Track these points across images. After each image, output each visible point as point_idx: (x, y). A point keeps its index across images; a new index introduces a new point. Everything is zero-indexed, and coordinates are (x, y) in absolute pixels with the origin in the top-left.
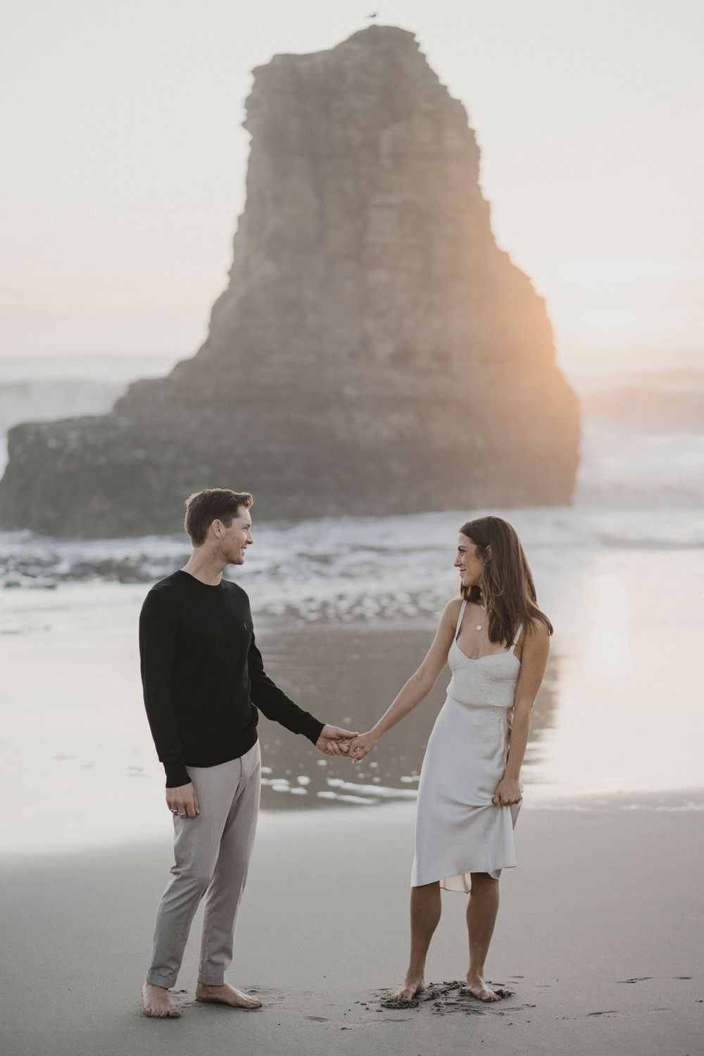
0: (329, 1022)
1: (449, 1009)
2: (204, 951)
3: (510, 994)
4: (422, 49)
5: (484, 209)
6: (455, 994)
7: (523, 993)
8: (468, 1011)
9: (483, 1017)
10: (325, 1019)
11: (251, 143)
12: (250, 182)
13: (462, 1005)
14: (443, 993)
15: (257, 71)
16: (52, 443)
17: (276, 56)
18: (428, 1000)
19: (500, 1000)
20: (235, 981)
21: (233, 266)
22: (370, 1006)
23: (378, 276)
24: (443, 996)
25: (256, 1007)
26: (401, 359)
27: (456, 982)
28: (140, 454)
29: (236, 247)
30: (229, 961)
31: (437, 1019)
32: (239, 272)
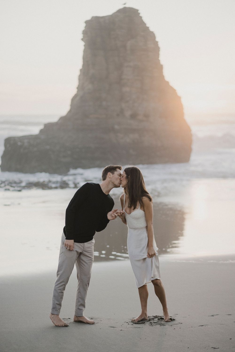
0: (117, 328)
1: (155, 324)
2: (76, 306)
3: (174, 320)
4: (141, 15)
5: (161, 68)
6: (156, 319)
7: (178, 319)
8: (161, 325)
9: (165, 327)
10: (115, 327)
11: (85, 46)
12: (84, 58)
13: (159, 323)
14: (153, 319)
15: (87, 22)
16: (19, 144)
17: (93, 17)
18: (148, 321)
19: (171, 321)
20: (86, 315)
21: (79, 86)
22: (129, 323)
23: (126, 89)
24: (152, 320)
25: (93, 323)
26: (134, 116)
27: (157, 316)
28: (48, 147)
29: (79, 80)
30: (84, 309)
31: (151, 327)
32: (80, 88)
